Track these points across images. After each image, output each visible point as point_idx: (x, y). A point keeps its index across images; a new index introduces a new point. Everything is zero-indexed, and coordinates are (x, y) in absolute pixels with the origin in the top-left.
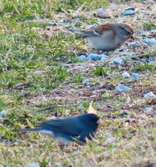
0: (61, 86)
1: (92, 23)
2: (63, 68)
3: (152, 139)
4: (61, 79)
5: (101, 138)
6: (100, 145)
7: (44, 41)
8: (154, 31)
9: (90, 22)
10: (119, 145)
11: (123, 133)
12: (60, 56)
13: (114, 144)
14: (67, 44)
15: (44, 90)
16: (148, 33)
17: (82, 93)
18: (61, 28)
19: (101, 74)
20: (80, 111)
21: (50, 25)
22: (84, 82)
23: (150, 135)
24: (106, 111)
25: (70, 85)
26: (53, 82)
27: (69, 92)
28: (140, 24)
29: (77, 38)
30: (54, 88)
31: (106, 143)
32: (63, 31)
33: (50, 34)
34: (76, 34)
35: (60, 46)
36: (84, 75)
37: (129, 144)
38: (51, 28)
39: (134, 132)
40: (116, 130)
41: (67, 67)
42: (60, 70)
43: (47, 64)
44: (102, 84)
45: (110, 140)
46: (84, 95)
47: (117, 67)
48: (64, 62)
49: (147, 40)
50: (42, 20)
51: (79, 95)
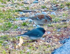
0: (9, 29)
1: (22, 6)
2: (10, 23)
3: (44, 50)
4: (9, 27)
5: (25, 50)
6: (24, 52)
7: (3, 12)
8: (46, 9)
9: (21, 5)
10: (31, 52)
11: (33, 48)
12: (9, 18)
13: (30, 52)
14: (12, 14)
15: (3, 31)
16: (43, 10)
17: (17, 32)
18: (10, 7)
19: (25, 25)
20: (16, 39)
21: (5, 6)
22: (18, 28)
23: (43, 49)
24: (27, 39)
25: (13, 29)
26: (6, 28)
27: (13, 32)
28: (40, 6)
29: (16, 11)
30: (7, 30)
31: (26, 52)
32: (11, 8)
33: (5, 10)
34: (15, 10)
35: (9, 14)
36: (18, 26)
37: (36, 52)
38: (6, 7)
39: (37, 48)
40: (30, 47)
41: (12, 22)
42: (9, 23)
43: (4, 21)
44: (25, 29)
45: (28, 51)
46: (18, 33)
47: (31, 23)
48: (11, 20)
49: (43, 12)
50: (2, 4)
51: (16, 33)
